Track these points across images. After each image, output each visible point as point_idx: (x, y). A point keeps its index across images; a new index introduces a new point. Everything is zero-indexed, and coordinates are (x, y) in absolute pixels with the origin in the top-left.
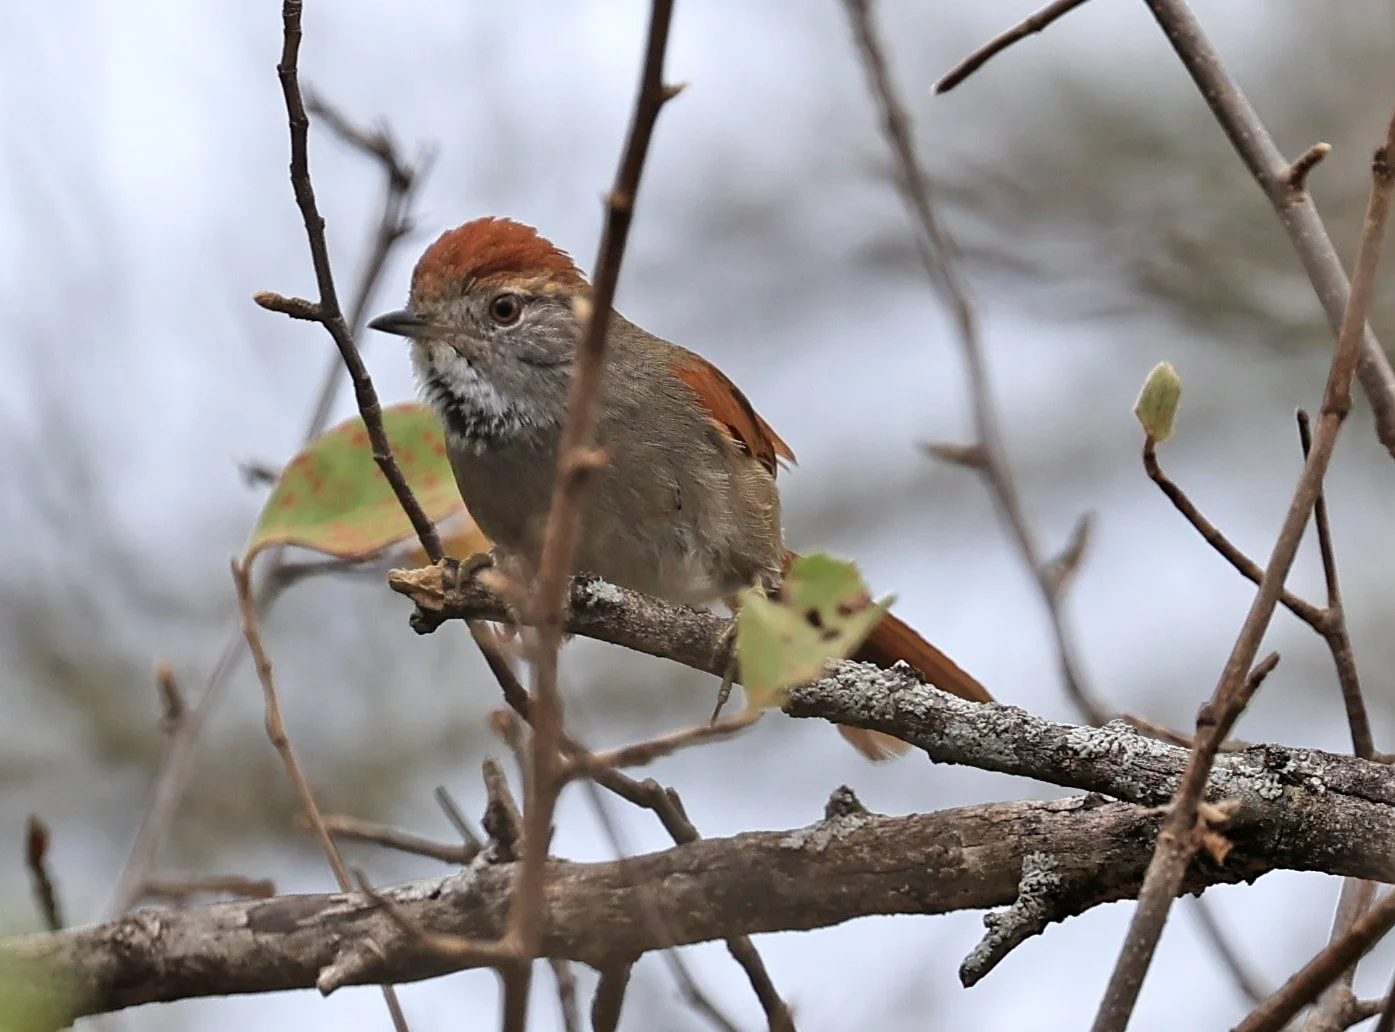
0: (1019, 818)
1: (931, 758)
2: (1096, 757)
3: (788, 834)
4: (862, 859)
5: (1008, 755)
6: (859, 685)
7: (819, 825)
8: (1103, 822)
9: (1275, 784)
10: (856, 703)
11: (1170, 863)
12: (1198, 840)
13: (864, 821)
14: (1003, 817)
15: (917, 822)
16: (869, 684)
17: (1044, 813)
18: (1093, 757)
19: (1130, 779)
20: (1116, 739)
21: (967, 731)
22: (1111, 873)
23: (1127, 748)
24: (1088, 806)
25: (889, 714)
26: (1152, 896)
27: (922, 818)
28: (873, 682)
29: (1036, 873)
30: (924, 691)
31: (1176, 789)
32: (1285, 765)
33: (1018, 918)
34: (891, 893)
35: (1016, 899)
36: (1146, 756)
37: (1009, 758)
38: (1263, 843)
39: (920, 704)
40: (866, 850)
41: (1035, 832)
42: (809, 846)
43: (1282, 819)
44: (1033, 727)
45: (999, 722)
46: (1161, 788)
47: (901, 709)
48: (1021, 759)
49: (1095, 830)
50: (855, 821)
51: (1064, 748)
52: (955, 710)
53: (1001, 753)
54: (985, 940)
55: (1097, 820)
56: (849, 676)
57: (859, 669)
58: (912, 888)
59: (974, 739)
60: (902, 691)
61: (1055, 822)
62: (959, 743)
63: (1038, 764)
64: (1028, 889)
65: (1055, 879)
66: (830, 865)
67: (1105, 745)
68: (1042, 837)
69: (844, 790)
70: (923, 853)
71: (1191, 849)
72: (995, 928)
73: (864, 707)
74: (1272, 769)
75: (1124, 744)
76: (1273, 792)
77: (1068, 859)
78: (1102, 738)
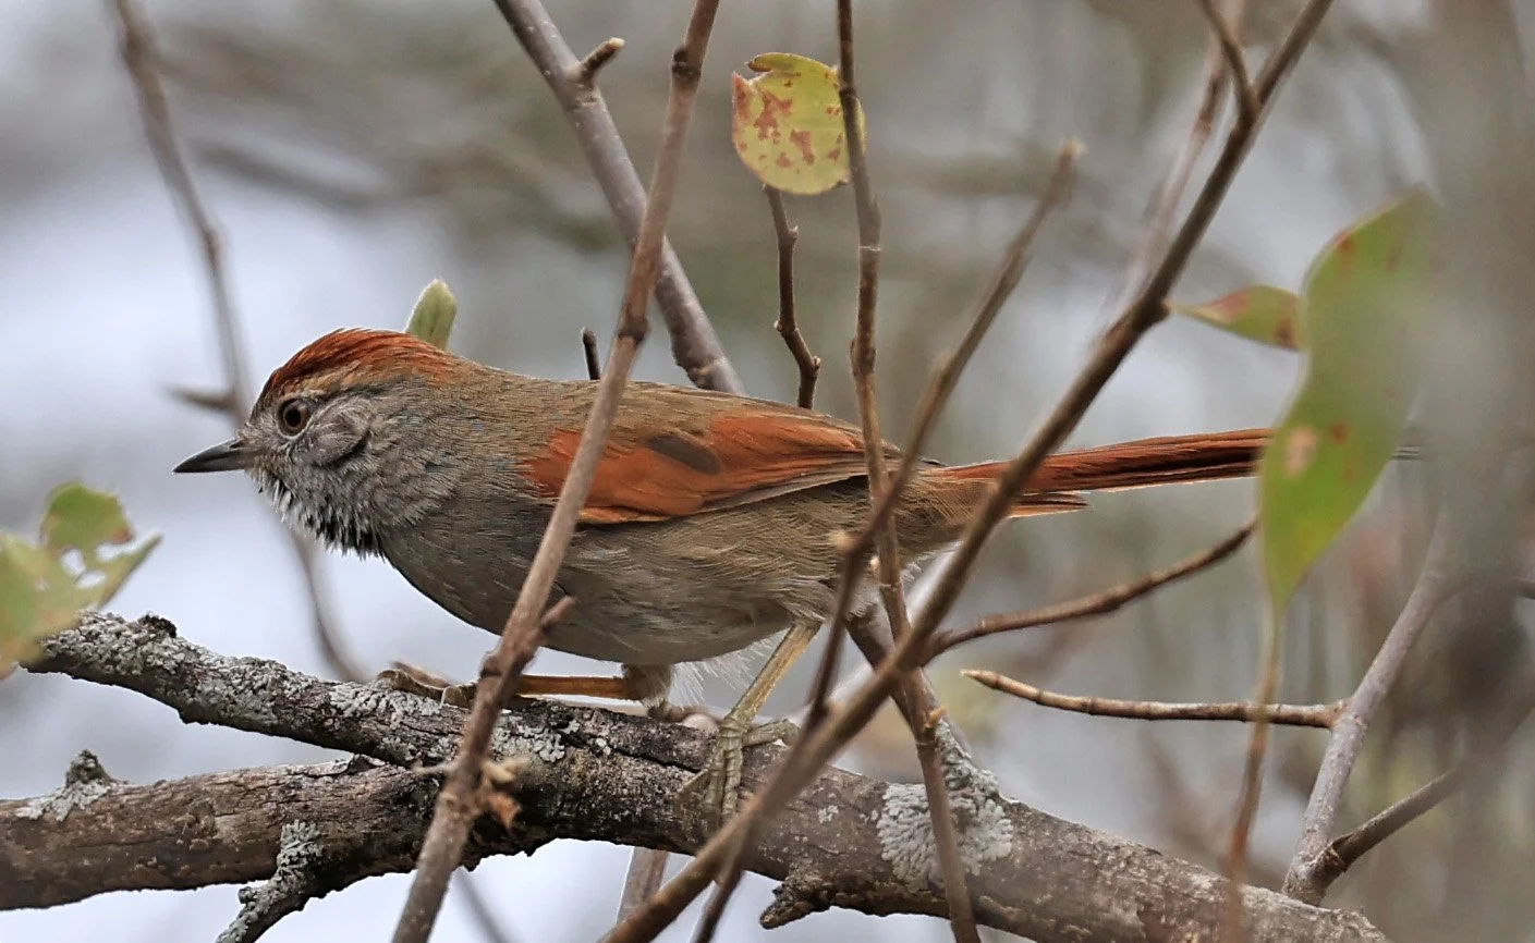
0: (277, 784)
1: (181, 717)
2: (361, 716)
3: (24, 803)
4: (107, 830)
5: (265, 714)
6: (104, 637)
7: (59, 793)
8: (369, 787)
9: (557, 745)
10: (101, 657)
11: (452, 826)
12: (483, 800)
13: (108, 788)
14: (260, 783)
15: (165, 789)
16: (114, 636)
17: (305, 779)
18: (358, 717)
19: (398, 740)
20: (384, 696)
21: (220, 687)
22: (378, 844)
23: (395, 706)
24: (354, 769)
25: (136, 668)
26: (431, 863)
27: (171, 786)
28: (118, 634)
29: (293, 845)
30: (175, 644)
31: (448, 751)
32: (567, 726)
33: (276, 892)
34: (138, 866)
35: (275, 872)
36: (416, 715)
37: (266, 717)
38: (544, 810)
39: (170, 658)
40: (110, 819)
41: (294, 799)
42: (48, 816)
43: (566, 783)
44: (293, 683)
45: (256, 678)
46: (432, 749)
47: (149, 663)
48: (279, 719)
49: (360, 796)
50: (100, 789)
51: (326, 705)
52: (208, 665)
53: (257, 712)
54: (240, 916)
55: (363, 786)
56: (93, 627)
57: (104, 621)
58: (160, 861)
59: (228, 696)
60: (150, 644)
61: (317, 789)
62: (213, 701)
63: (298, 723)
64: (287, 861)
65: (316, 849)
66: (70, 836)
67: (372, 703)
68: (302, 804)
69: (87, 755)
70: (171, 822)
71: (476, 812)
72: (252, 903)
73: (109, 661)
74: (555, 729)
75: (392, 702)
76: (554, 754)
77: (331, 829)
78: (367, 696)
